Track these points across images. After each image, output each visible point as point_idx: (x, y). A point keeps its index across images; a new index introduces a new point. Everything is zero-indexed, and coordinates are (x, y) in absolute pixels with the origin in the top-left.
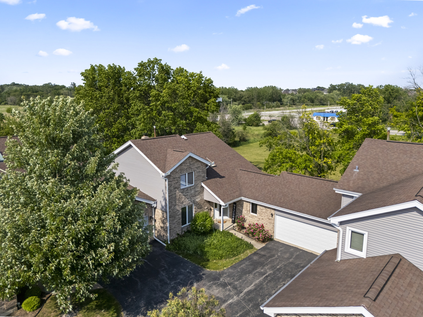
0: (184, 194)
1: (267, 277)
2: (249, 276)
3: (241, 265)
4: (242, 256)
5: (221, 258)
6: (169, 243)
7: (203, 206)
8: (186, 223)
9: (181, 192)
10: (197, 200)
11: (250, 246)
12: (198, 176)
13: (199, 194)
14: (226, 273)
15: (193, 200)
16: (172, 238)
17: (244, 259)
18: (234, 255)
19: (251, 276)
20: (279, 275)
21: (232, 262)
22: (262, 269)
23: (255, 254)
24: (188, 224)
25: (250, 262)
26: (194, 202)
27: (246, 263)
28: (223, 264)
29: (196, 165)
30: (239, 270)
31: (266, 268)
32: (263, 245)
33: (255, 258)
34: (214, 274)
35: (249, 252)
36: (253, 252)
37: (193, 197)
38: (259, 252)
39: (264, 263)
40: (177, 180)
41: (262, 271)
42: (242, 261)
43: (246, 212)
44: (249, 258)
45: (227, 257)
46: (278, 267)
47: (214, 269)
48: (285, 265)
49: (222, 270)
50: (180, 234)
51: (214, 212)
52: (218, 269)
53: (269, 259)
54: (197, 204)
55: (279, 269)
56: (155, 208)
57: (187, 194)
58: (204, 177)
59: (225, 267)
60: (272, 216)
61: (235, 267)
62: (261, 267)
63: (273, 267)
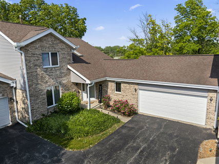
0: (48, 73)
1: (141, 151)
2: (120, 153)
3: (110, 140)
4: (110, 131)
5: (87, 134)
6: (31, 124)
7: (70, 88)
8: (53, 104)
9: (44, 71)
10: (64, 82)
11: (118, 121)
12: (63, 58)
13: (65, 76)
14: (92, 152)
15: (58, 81)
16: (35, 119)
17: (112, 134)
18: (102, 131)
19: (123, 153)
20: (156, 148)
21: (99, 138)
22: (134, 142)
23: (123, 127)
24: (54, 105)
25: (119, 136)
26: (60, 83)
27: (115, 138)
28: (90, 141)
29: (60, 46)
30: (108, 147)
31: (138, 141)
32: (130, 118)
33: (124, 131)
34: (77, 155)
35: (117, 126)
36: (121, 126)
37: (59, 78)
38: (127, 125)
39: (134, 136)
40: (38, 57)
41: (135, 145)
42: (110, 135)
43: (111, 91)
44: (117, 132)
45: (94, 133)
46: (151, 139)
47: (77, 148)
48: (158, 136)
49: (87, 148)
50: (46, 114)
51: (82, 94)
52: (83, 148)
53: (139, 131)
54: (64, 86)
55: (153, 140)
56: (16, 88)
57: (52, 74)
58: (70, 60)
59: (91, 144)
60: (136, 91)
61: (103, 144)
62: (133, 141)
63: (146, 139)
